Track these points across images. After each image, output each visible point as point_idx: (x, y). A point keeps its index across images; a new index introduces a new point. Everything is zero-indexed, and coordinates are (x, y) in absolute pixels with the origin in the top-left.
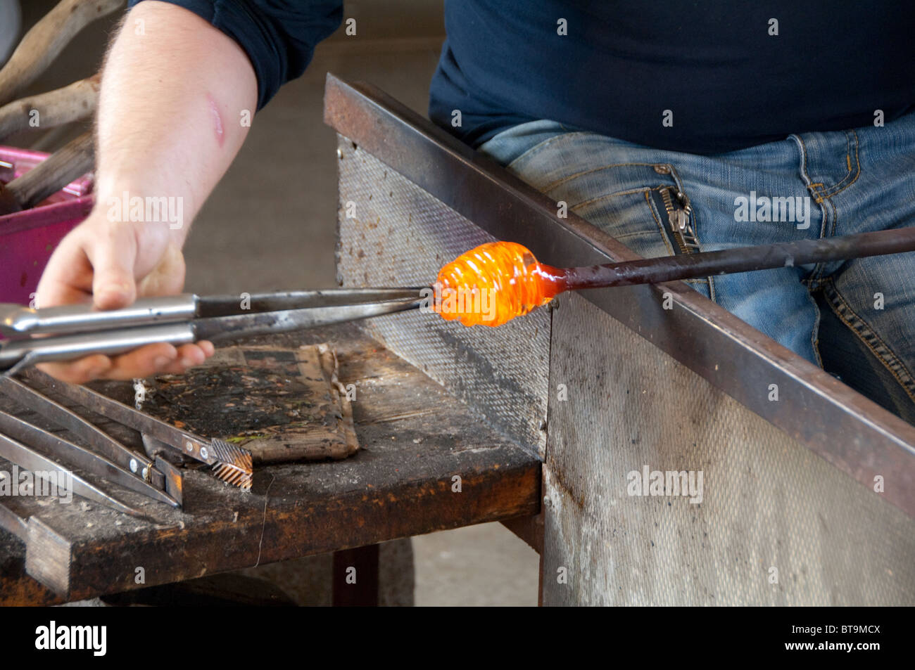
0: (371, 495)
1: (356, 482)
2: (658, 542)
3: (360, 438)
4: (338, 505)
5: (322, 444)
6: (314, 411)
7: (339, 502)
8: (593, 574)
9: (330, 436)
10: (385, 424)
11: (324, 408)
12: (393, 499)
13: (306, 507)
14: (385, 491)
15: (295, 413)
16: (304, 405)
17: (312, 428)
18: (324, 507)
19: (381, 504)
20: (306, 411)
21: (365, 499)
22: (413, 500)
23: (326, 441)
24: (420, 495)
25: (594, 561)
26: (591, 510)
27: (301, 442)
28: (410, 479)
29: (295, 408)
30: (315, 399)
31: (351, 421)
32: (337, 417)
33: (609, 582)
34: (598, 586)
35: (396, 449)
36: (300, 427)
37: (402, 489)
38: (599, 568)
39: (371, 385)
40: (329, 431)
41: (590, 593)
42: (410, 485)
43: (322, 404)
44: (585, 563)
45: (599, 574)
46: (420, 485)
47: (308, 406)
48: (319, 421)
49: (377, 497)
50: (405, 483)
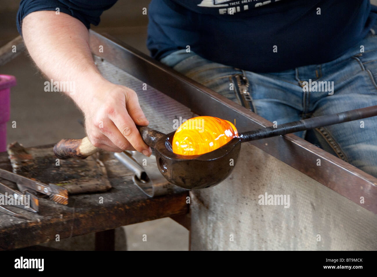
0: (118, 206)
1: (111, 201)
2: (242, 221)
3: (111, 183)
4: (105, 211)
5: (96, 186)
6: (91, 173)
7: (105, 209)
8: (214, 237)
9: (99, 183)
10: (121, 178)
11: (95, 171)
12: (127, 208)
13: (91, 212)
14: (124, 205)
15: (83, 174)
16: (86, 170)
17: (90, 180)
18: (98, 211)
19: (122, 210)
20: (87, 173)
21: (116, 208)
22: (136, 208)
23: (97, 184)
24: (138, 206)
25: (214, 231)
26: (212, 209)
27: (86, 185)
28: (134, 199)
29: (82, 172)
30: (90, 168)
31: (106, 176)
32: (101, 175)
33: (221, 239)
34: (216, 241)
35: (127, 187)
36: (85, 179)
37: (131, 203)
38: (216, 233)
39: (113, 162)
40: (98, 180)
41: (212, 245)
42: (134, 202)
43: (94, 170)
44: (210, 232)
45: (216, 236)
46: (139, 201)
47: (88, 171)
48: (93, 177)
49: (121, 207)
50: (132, 201)
